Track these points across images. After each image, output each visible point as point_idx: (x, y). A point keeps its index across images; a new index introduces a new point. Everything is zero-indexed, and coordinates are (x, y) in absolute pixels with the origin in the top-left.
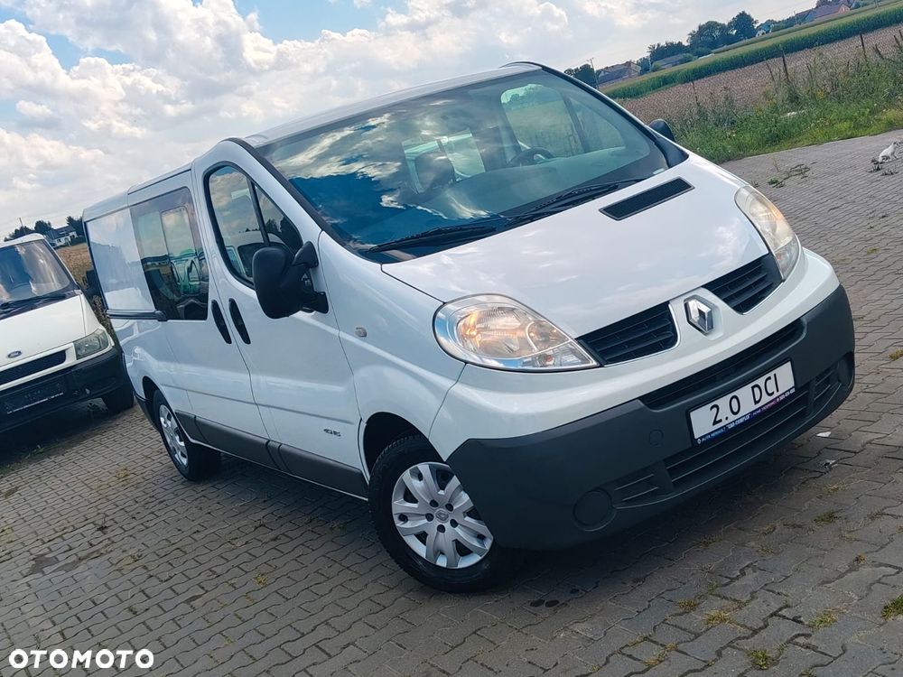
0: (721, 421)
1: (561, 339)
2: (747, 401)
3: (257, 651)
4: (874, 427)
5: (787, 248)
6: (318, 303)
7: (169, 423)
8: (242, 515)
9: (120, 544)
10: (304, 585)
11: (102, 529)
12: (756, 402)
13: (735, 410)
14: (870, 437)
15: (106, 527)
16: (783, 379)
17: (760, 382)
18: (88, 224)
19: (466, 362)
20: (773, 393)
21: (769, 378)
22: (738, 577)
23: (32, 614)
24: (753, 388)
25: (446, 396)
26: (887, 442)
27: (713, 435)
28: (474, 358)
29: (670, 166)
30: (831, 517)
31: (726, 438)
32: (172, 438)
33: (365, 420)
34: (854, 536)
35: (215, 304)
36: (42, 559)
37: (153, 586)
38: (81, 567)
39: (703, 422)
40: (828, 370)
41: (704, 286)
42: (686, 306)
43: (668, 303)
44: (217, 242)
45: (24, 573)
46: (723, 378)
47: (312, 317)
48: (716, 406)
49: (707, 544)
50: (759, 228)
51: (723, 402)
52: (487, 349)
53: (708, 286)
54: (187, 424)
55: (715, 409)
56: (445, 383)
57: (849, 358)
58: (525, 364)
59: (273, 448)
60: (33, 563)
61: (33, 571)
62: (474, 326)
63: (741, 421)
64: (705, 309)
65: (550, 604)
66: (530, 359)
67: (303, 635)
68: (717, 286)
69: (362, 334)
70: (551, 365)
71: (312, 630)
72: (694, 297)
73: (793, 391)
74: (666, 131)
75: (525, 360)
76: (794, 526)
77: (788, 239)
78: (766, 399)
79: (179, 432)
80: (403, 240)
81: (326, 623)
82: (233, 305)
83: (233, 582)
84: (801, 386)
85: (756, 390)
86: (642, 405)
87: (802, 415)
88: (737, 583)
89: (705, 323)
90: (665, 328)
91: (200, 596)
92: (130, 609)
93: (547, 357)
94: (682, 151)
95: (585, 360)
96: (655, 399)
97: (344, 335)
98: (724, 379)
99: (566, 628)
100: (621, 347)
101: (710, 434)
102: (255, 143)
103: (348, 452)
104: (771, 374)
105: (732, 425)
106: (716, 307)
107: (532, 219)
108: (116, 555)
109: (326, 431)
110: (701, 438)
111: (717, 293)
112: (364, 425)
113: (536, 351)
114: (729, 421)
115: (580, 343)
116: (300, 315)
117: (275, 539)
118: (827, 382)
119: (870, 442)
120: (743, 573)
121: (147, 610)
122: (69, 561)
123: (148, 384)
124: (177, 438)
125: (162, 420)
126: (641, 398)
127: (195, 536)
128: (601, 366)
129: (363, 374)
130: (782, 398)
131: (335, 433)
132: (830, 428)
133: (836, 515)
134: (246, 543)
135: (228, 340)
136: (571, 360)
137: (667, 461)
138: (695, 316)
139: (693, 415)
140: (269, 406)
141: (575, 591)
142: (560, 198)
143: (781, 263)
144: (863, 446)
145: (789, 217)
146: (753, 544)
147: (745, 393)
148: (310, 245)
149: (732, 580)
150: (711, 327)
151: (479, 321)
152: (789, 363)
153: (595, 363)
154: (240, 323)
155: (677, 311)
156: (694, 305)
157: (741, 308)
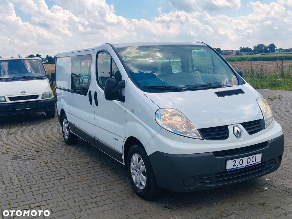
0: (236, 166)
1: (192, 128)
2: (245, 162)
3: (77, 199)
4: (283, 181)
5: (269, 119)
6: (122, 99)
7: (65, 124)
8: (81, 158)
9: (42, 157)
10: (95, 183)
11: (37, 151)
12: (248, 163)
13: (241, 164)
14: (282, 184)
15: (38, 151)
16: (258, 158)
17: (251, 157)
18: (57, 58)
19: (162, 128)
20: (254, 162)
21: (254, 157)
22: (230, 215)
23: (11, 171)
24: (248, 158)
25: (154, 136)
26: (286, 186)
27: (232, 169)
28: (165, 127)
29: (239, 85)
30: (263, 205)
31: (236, 172)
32: (65, 130)
33: (127, 138)
34: (269, 212)
35: (90, 92)
36: (17, 156)
37: (49, 172)
38: (28, 161)
39: (230, 165)
40: (273, 159)
41: (241, 123)
42: (234, 128)
43: (228, 125)
44: (96, 73)
45: (11, 159)
46: (239, 153)
47: (119, 103)
48: (235, 161)
49: (222, 203)
50: (262, 110)
51: (238, 160)
52: (169, 125)
53: (242, 124)
54: (71, 126)
55: (235, 162)
56: (154, 132)
57: (280, 157)
58: (180, 133)
59: (96, 140)
60: (14, 156)
61: (14, 159)
62: (167, 117)
63: (242, 167)
64: (239, 131)
65: (169, 208)
66: (182, 132)
67: (92, 198)
68: (245, 125)
69: (133, 112)
70: (188, 135)
71: (95, 198)
72: (237, 126)
73: (260, 163)
74: (241, 74)
75: (180, 132)
76: (251, 204)
77: (270, 116)
78: (251, 163)
79: (68, 128)
80: (152, 86)
81: (100, 196)
82: (96, 93)
83: (74, 177)
84: (263, 162)
85: (249, 159)
86: (213, 154)
87: (261, 171)
88: (229, 217)
89: (238, 135)
90: (226, 133)
91: (63, 179)
92: (41, 177)
93: (187, 132)
94: (244, 81)
95: (198, 136)
96: (217, 153)
97: (127, 110)
98: (240, 153)
99: (173, 217)
100: (210, 135)
101: (231, 169)
102: (115, 46)
103: (119, 146)
104: (255, 156)
105: (239, 168)
106: (243, 131)
107: (193, 90)
108: (40, 160)
109: (114, 138)
110: (228, 169)
111: (244, 127)
112: (126, 139)
113: (184, 130)
114: (238, 167)
115: (198, 131)
116: (115, 101)
117: (90, 168)
118: (272, 163)
119: (281, 185)
120: (232, 214)
121: (46, 179)
122: (25, 158)
123: (63, 111)
124: (67, 130)
125: (64, 123)
126: (213, 152)
127: (65, 161)
128: (203, 139)
129: (130, 124)
130: (256, 164)
131: (116, 140)
132: (270, 178)
133: (265, 204)
134: (80, 167)
135: (91, 104)
136: (194, 135)
137: (216, 174)
138: (236, 132)
139: (228, 162)
140: (98, 127)
141: (178, 206)
142: (203, 86)
143: (266, 123)
144: (279, 186)
145: (272, 110)
146: (237, 206)
147: (245, 159)
148: (124, 81)
149: (228, 215)
150: (240, 136)
151: (169, 117)
152: (261, 154)
153: (201, 138)
154: (96, 99)
155: (230, 129)
156: (236, 128)
157: (250, 133)
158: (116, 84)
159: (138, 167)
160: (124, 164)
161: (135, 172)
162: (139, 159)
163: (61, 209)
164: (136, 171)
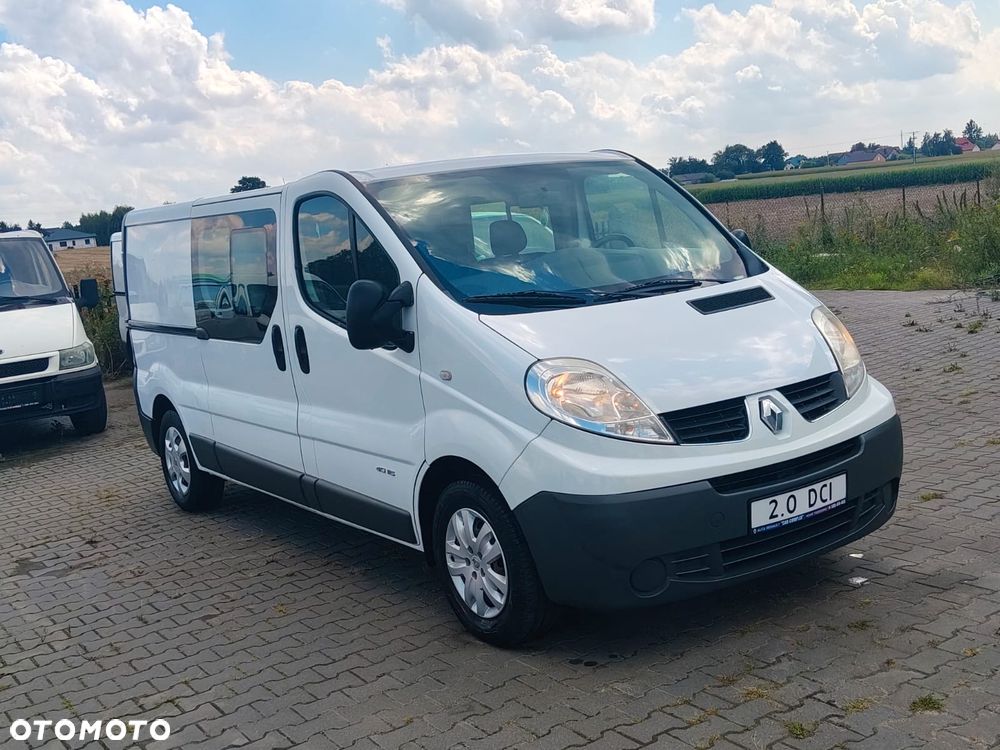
0: (777, 516)
1: (641, 411)
2: (802, 502)
3: (288, 669)
4: (905, 556)
5: (854, 370)
6: (406, 342)
7: (176, 446)
8: (251, 550)
9: (116, 558)
10: (328, 619)
11: (91, 542)
12: (811, 506)
13: (791, 509)
14: (901, 563)
15: (95, 542)
16: (837, 489)
17: (817, 487)
18: (128, 229)
19: (552, 418)
20: (826, 500)
21: (825, 485)
22: (774, 664)
23: (26, 611)
24: (810, 491)
25: (525, 448)
26: (917, 569)
27: (768, 528)
28: (556, 414)
29: (749, 275)
30: (863, 625)
31: (779, 533)
32: (176, 463)
33: (430, 462)
34: (885, 643)
35: (277, 331)
36: (25, 562)
37: (160, 601)
38: (73, 576)
39: (761, 514)
40: (875, 491)
41: (778, 389)
42: (760, 403)
43: (744, 398)
45: (9, 572)
46: (783, 477)
47: (394, 355)
48: (775, 501)
49: (743, 633)
50: (832, 346)
51: (782, 499)
52: (566, 408)
53: (782, 390)
54: (204, 450)
55: (774, 504)
56: (527, 435)
57: (895, 484)
58: (608, 429)
59: (308, 483)
60: (17, 564)
61: (18, 572)
62: (561, 387)
63: (795, 520)
64: (778, 411)
65: (587, 664)
66: (613, 426)
67: (334, 661)
68: (789, 391)
69: (447, 378)
70: (630, 435)
71: (344, 658)
72: (768, 397)
73: (844, 502)
74: (745, 240)
75: (609, 426)
76: (827, 628)
77: (856, 362)
78: (819, 504)
79: (188, 459)
80: (499, 296)
81: (357, 653)
82: (300, 333)
83: (250, 607)
84: (851, 498)
85: (812, 493)
86: (710, 486)
87: (846, 528)
88: (772, 667)
89: (775, 422)
90: (738, 421)
91: (215, 616)
92: (141, 619)
93: (628, 427)
94: (762, 263)
95: (662, 435)
96: (723, 483)
97: (425, 376)
98: (785, 478)
99: (606, 686)
100: (694, 431)
101: (765, 526)
102: (361, 179)
103: (402, 493)
104: (827, 482)
105: (786, 522)
106: (787, 411)
107: (619, 299)
108: (112, 569)
109: (380, 469)
110: (757, 528)
111: (789, 398)
112: (426, 467)
113: (619, 418)
114: (783, 518)
115: (660, 419)
116: (379, 351)
117: (292, 575)
118: (873, 501)
119: (901, 568)
120: (779, 660)
121: (159, 621)
122: (59, 567)
123: (163, 404)
124: (182, 463)
125: (167, 443)
126: (711, 481)
127: (201, 562)
128: (678, 444)
129: (434, 417)
130: (834, 506)
131: (389, 472)
132: (863, 552)
133: (868, 624)
134: (259, 575)
135: (282, 366)
136: (652, 435)
137: (723, 544)
138: (767, 413)
139: (755, 506)
140: (313, 439)
141: (611, 657)
142: (648, 285)
143: (848, 382)
144: (894, 570)
145: (859, 344)
146: (787, 638)
147: (802, 494)
148: (408, 285)
149: (769, 665)
150: (780, 427)
151: (567, 383)
152: (844, 475)
153: (671, 440)
154: (303, 352)
155: (751, 407)
156: (766, 404)
157: (810, 416)
158: (384, 297)
159: (476, 550)
160: (420, 547)
161: (465, 565)
162: (478, 524)
163: (249, 701)
164: (469, 563)
